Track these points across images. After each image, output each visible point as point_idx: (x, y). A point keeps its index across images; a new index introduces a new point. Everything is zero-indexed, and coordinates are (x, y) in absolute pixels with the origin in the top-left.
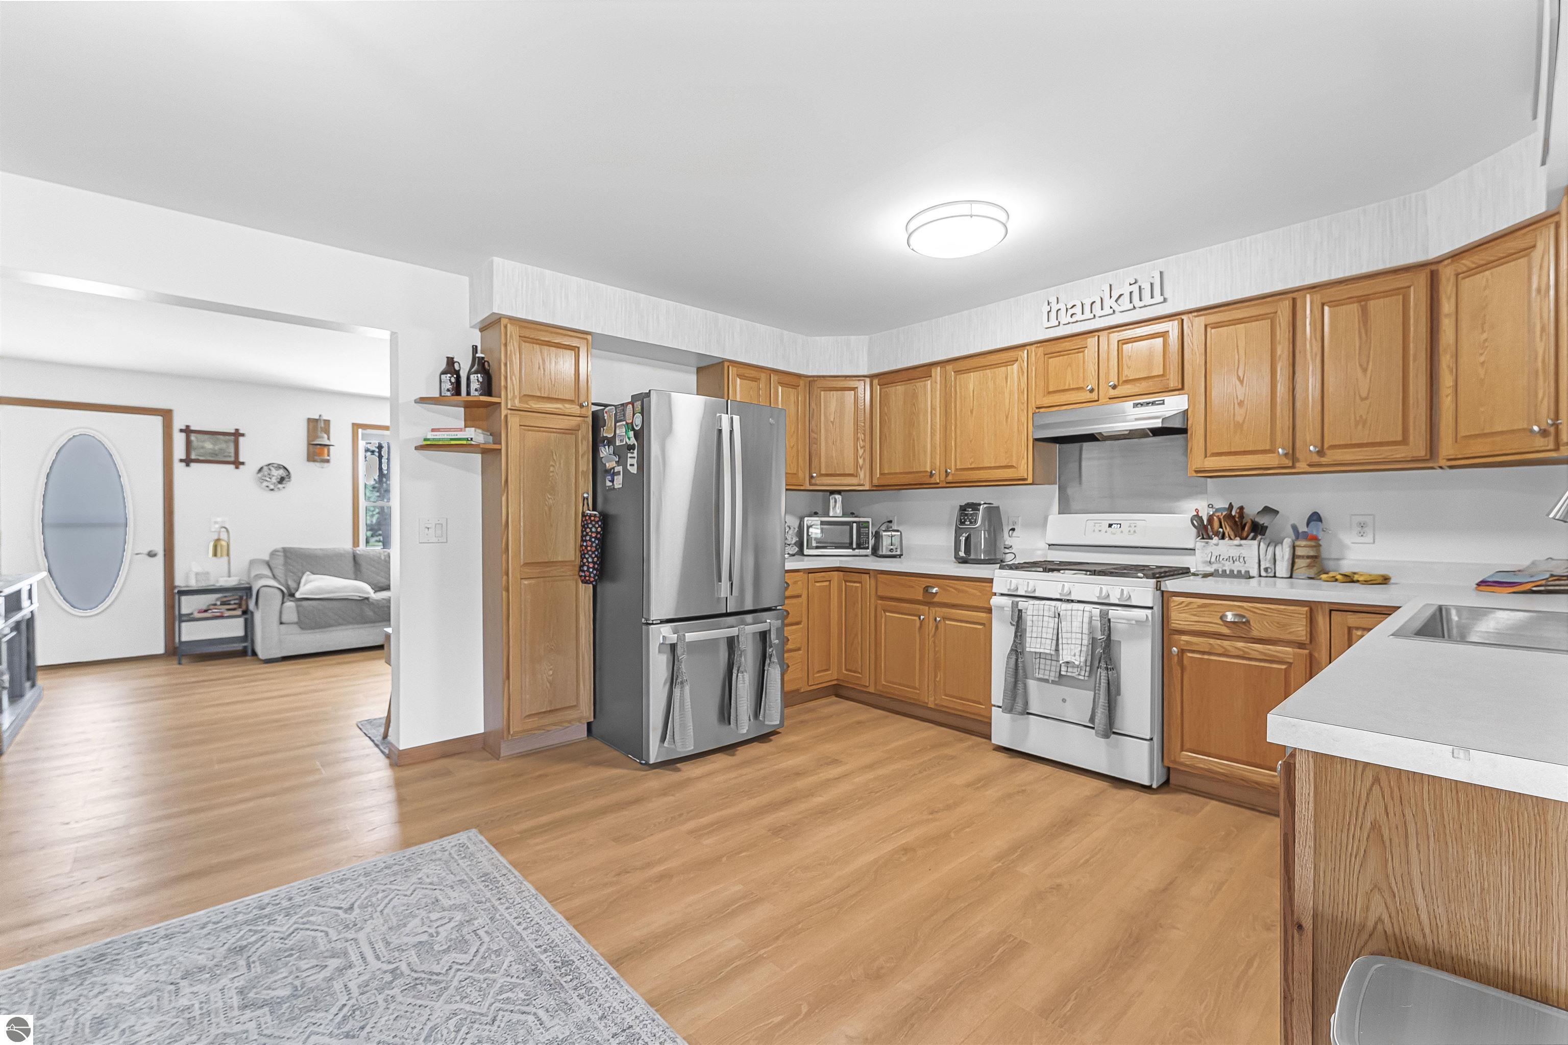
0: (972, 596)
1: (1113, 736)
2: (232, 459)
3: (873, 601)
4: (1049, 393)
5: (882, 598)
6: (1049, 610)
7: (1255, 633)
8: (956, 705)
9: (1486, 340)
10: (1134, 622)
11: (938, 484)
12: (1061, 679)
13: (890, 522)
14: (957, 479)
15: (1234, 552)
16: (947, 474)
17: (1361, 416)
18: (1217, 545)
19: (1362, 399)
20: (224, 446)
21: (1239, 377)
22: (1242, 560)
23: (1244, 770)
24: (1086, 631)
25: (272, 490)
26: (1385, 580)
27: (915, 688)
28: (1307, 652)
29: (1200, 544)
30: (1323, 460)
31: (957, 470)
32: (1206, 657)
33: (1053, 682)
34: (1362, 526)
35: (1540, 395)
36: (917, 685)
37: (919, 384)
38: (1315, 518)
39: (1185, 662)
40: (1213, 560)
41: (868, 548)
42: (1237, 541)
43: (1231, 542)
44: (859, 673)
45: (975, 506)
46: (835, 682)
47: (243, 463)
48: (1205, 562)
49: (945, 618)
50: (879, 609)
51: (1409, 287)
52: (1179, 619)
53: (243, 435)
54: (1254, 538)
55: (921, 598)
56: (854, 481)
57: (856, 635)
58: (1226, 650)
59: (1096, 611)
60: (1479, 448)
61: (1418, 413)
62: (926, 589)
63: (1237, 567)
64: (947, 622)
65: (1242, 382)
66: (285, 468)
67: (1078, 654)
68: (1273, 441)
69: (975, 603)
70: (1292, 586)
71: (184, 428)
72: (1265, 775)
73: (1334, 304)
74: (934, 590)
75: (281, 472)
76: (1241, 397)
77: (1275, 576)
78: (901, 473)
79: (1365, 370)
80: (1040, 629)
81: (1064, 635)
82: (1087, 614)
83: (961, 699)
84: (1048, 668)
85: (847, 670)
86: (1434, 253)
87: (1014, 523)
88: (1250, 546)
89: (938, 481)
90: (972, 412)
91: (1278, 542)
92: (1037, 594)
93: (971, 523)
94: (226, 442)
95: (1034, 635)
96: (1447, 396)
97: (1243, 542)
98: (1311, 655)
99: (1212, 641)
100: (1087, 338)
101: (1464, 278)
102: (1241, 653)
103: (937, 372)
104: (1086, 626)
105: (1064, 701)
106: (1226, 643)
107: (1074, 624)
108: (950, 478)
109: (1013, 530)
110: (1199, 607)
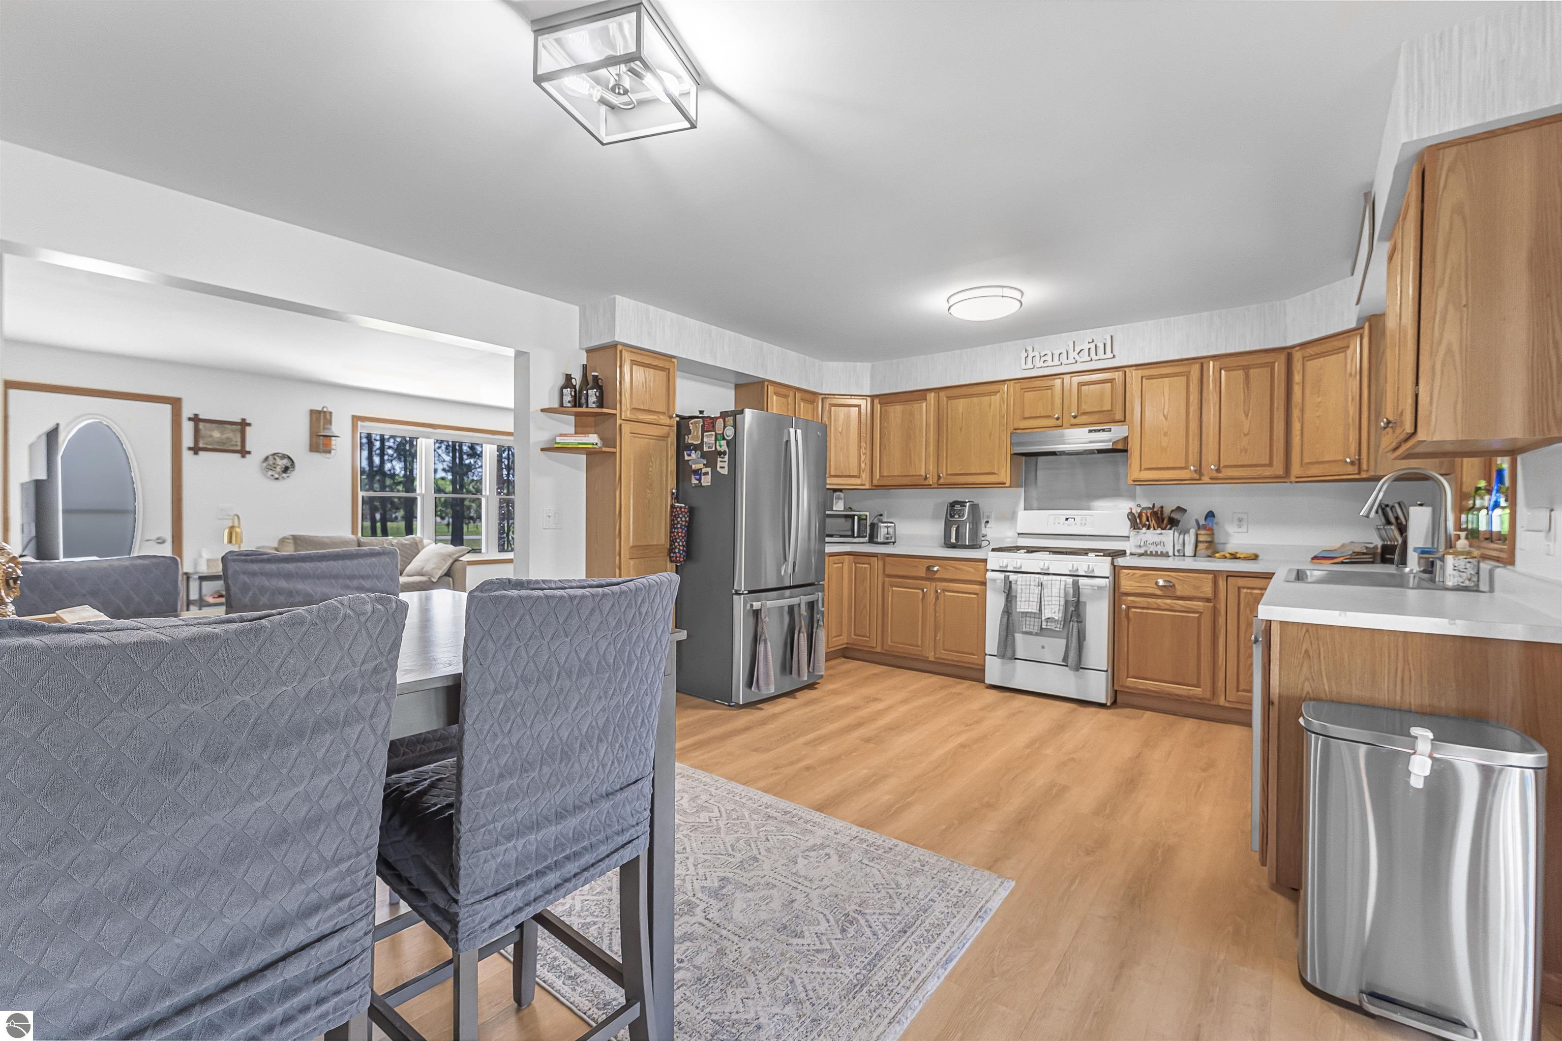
0: (969, 572)
1: (1081, 670)
2: (239, 448)
3: (880, 578)
4: (1025, 418)
5: (889, 576)
6: (1035, 580)
7: (1179, 593)
8: (954, 657)
9: (1320, 402)
10: (1095, 588)
12: (1042, 632)
13: (881, 515)
14: (947, 482)
15: (1157, 539)
16: (939, 478)
18: (1145, 533)
19: (1245, 435)
20: (231, 435)
21: (1164, 416)
22: (1162, 544)
23: (1170, 687)
24: (1062, 595)
25: (277, 479)
26: (1255, 557)
27: (918, 646)
28: (1212, 604)
29: (1133, 533)
30: (1220, 475)
31: (947, 475)
32: (1145, 611)
33: (1037, 634)
34: (1240, 520)
35: (1351, 439)
36: (920, 645)
37: (916, 406)
38: (1211, 514)
39: (1131, 615)
40: (1142, 544)
41: (866, 537)
42: (1159, 531)
43: (1155, 531)
44: (867, 637)
45: (962, 504)
46: (845, 646)
47: (249, 453)
48: (1136, 546)
49: (944, 590)
50: (886, 584)
51: (1274, 362)
52: (1127, 585)
53: (249, 425)
54: (1170, 529)
55: (924, 575)
56: (858, 481)
57: (865, 606)
58: (1159, 605)
59: (1070, 580)
60: (1315, 470)
61: (1279, 445)
62: (928, 568)
63: (1159, 549)
64: (946, 593)
65: (1166, 419)
66: (289, 458)
67: (1057, 612)
68: (1187, 461)
69: (972, 579)
70: (1198, 561)
71: (192, 416)
72: (1184, 689)
73: (1228, 369)
74: (935, 569)
75: (285, 462)
76: (1166, 429)
77: (1184, 556)
78: (899, 476)
79: (1247, 416)
80: (1027, 595)
81: (1046, 599)
82: (1063, 583)
83: (957, 652)
84: (1032, 623)
85: (855, 635)
86: (1290, 343)
87: (988, 517)
88: (1168, 534)
89: (932, 484)
90: (961, 429)
91: (1185, 532)
92: (1023, 570)
93: (960, 517)
94: (233, 431)
95: (1023, 599)
96: (1297, 436)
97: (1163, 531)
98: (1215, 608)
99: (1149, 600)
100: (1054, 379)
101: (1308, 360)
102: (1168, 607)
103: (931, 396)
104: (1062, 591)
105: (1043, 647)
106: (1159, 601)
107: (1054, 590)
108: (941, 481)
109: (987, 522)
110: (1139, 576)
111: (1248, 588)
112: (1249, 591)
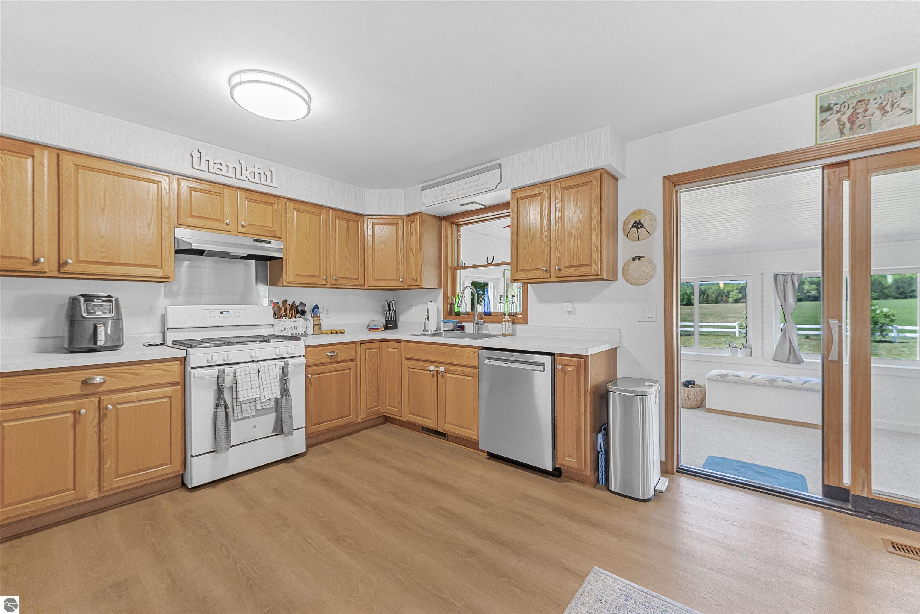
0: (156, 375)
4: (192, 216)
6: (253, 369)
7: (339, 359)
9: (383, 248)
10: (297, 365)
11: (45, 272)
12: (257, 413)
14: (78, 270)
15: (292, 325)
16: (61, 265)
17: (347, 267)
18: (283, 321)
19: (348, 260)
21: (307, 239)
22: (295, 328)
23: (336, 422)
26: (342, 332)
29: (277, 321)
30: (337, 283)
31: (77, 262)
32: (321, 375)
34: (327, 310)
35: (400, 269)
38: (316, 307)
39: (312, 381)
40: (283, 329)
42: (294, 319)
43: (290, 319)
45: (103, 298)
48: (279, 331)
49: (113, 403)
51: (359, 221)
52: (310, 359)
54: (301, 318)
58: (329, 370)
59: (282, 363)
60: (381, 283)
61: (361, 269)
62: (85, 381)
64: (120, 406)
65: (308, 242)
69: (158, 381)
70: (313, 339)
72: (343, 420)
73: (339, 218)
74: (99, 380)
76: (308, 249)
79: (348, 248)
81: (264, 383)
82: (277, 366)
83: (135, 472)
84: (249, 408)
86: (367, 213)
88: (299, 321)
89: (47, 270)
96: (370, 264)
98: (355, 364)
99: (324, 367)
100: (224, 188)
101: (376, 225)
102: (334, 369)
103: (41, 153)
105: (255, 427)
106: (329, 366)
107: (271, 374)
108: (65, 269)
110: (319, 351)
111: (369, 349)
112: (370, 351)
